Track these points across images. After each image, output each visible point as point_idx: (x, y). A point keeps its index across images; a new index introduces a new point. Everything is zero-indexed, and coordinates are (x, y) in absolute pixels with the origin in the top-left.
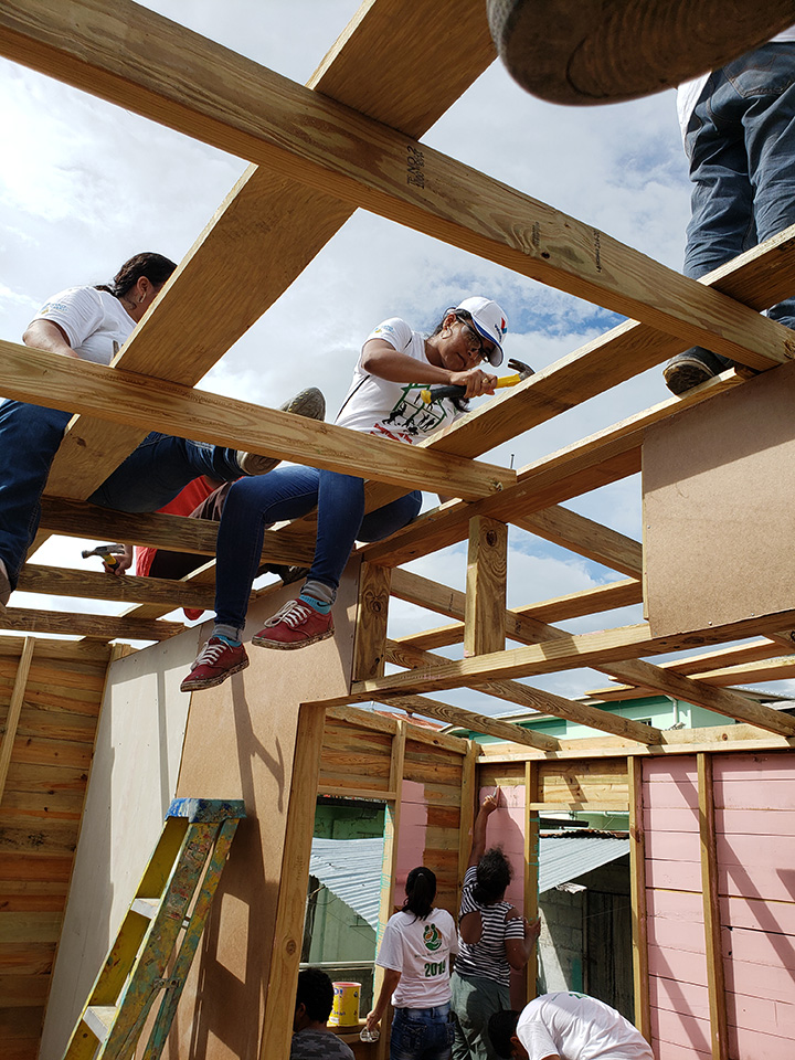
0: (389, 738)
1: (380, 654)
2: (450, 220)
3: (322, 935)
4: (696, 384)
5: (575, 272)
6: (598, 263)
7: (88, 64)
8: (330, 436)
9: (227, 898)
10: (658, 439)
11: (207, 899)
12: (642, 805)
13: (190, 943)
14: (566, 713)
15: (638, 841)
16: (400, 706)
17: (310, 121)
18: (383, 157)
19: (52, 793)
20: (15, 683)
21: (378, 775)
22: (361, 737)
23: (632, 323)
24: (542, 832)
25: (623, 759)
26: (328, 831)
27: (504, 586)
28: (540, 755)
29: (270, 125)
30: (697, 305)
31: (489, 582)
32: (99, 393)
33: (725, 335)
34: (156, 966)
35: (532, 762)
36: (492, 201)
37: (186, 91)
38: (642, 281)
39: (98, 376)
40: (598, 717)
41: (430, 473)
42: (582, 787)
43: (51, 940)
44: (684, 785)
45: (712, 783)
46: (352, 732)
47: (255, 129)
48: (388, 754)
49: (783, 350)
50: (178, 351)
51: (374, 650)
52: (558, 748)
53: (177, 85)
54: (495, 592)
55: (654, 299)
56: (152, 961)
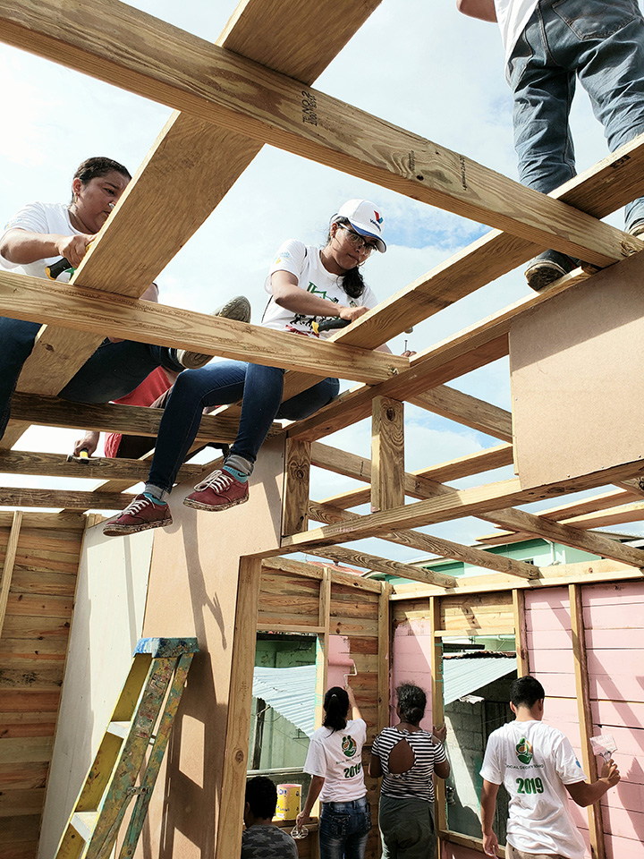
0: (317, 583)
1: (304, 513)
2: (339, 151)
3: (270, 747)
4: (552, 281)
5: (446, 191)
6: (464, 183)
7: (32, 30)
8: (254, 335)
9: (186, 719)
10: (521, 326)
11: (169, 720)
12: (526, 630)
13: (157, 757)
14: (460, 556)
15: (523, 658)
16: (326, 556)
17: (219, 72)
18: (282, 101)
19: (41, 638)
20: (6, 549)
21: (309, 613)
22: (294, 583)
23: (496, 232)
24: (445, 655)
25: (509, 592)
26: (272, 661)
27: (402, 452)
28: (442, 592)
29: (186, 77)
30: (547, 215)
31: (390, 450)
32: (60, 306)
33: (572, 238)
34: (129, 777)
35: (434, 597)
36: (374, 135)
37: (115, 50)
38: (501, 196)
39: (60, 292)
40: (487, 559)
41: (338, 363)
42: (476, 616)
43: (45, 760)
44: (558, 609)
45: (581, 608)
46: (286, 579)
47: (173, 79)
48: (317, 596)
49: (620, 249)
50: (125, 269)
51: (299, 510)
52: (455, 585)
53: (106, 45)
54: (395, 458)
55: (511, 210)
56: (125, 773)
